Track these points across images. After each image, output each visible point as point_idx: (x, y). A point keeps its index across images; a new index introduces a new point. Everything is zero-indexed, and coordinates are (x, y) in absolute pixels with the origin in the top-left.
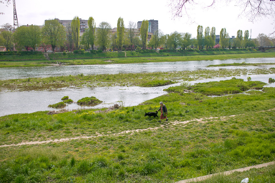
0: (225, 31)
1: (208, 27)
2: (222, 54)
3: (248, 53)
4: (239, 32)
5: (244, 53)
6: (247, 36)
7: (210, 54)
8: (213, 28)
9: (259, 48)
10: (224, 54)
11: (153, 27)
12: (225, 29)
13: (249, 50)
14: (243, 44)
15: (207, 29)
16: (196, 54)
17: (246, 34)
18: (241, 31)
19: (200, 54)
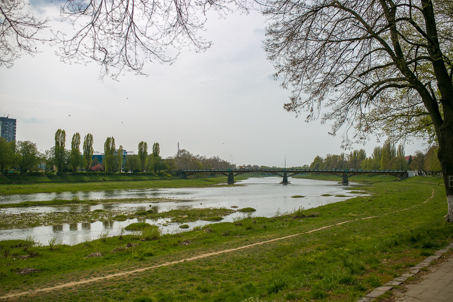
0: (113, 142)
1: (78, 134)
2: (102, 181)
3: (154, 180)
4: (143, 146)
5: (145, 180)
6: (156, 153)
7: (75, 182)
8: (88, 135)
9: (176, 172)
10: (104, 180)
11: (6, 130)
12: (113, 140)
13: (157, 175)
14: (148, 165)
15: (75, 138)
16: (43, 181)
17: (156, 148)
18: (146, 144)
19: (53, 182)
